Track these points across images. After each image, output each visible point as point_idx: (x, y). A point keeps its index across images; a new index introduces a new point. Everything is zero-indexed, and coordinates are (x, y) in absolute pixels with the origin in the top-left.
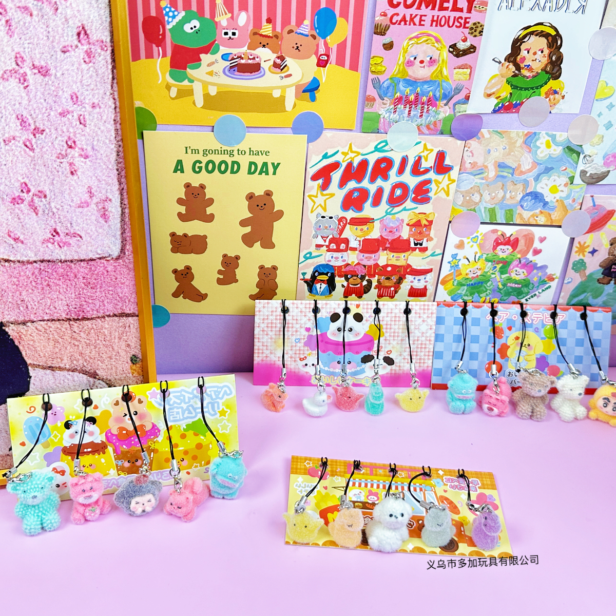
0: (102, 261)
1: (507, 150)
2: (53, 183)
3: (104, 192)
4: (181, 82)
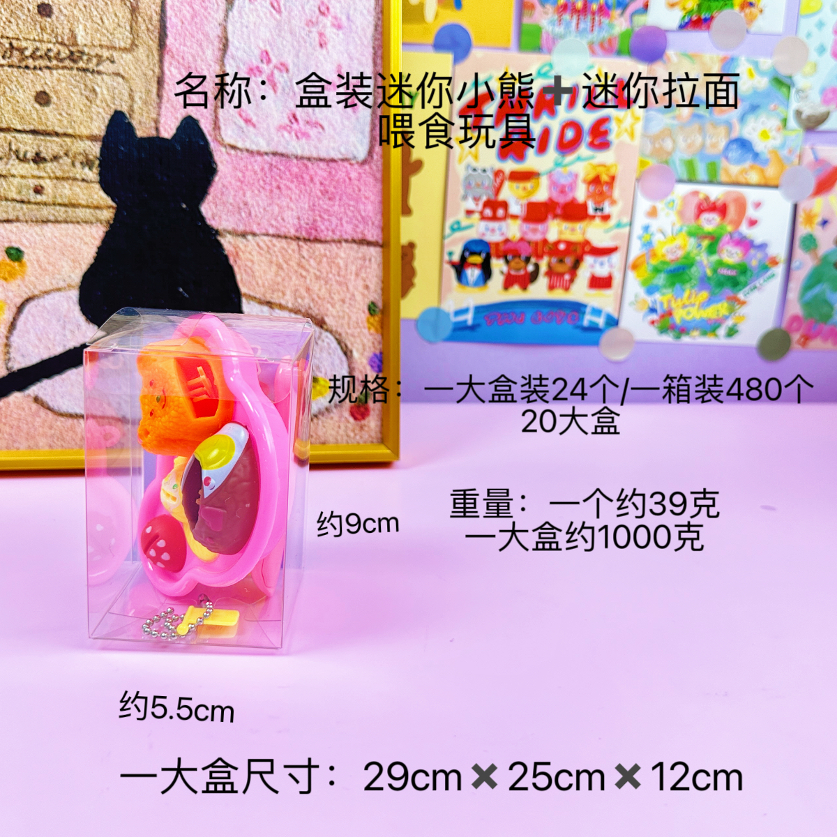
0: (346, 164)
2: (297, 56)
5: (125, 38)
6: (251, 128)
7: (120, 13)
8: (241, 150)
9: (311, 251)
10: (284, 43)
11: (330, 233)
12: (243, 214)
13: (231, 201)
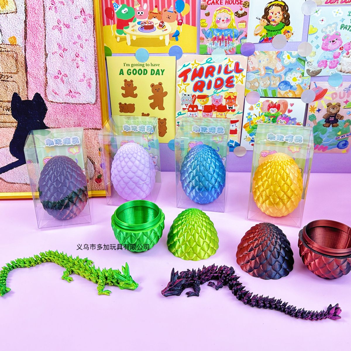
0: (88, 105)
1: (269, 61)
2: (70, 71)
3: (89, 75)
4: (121, 35)
5: (14, 69)
6: (57, 95)
8: (54, 102)
10: (65, 67)
12: (57, 122)
13: (53, 118)
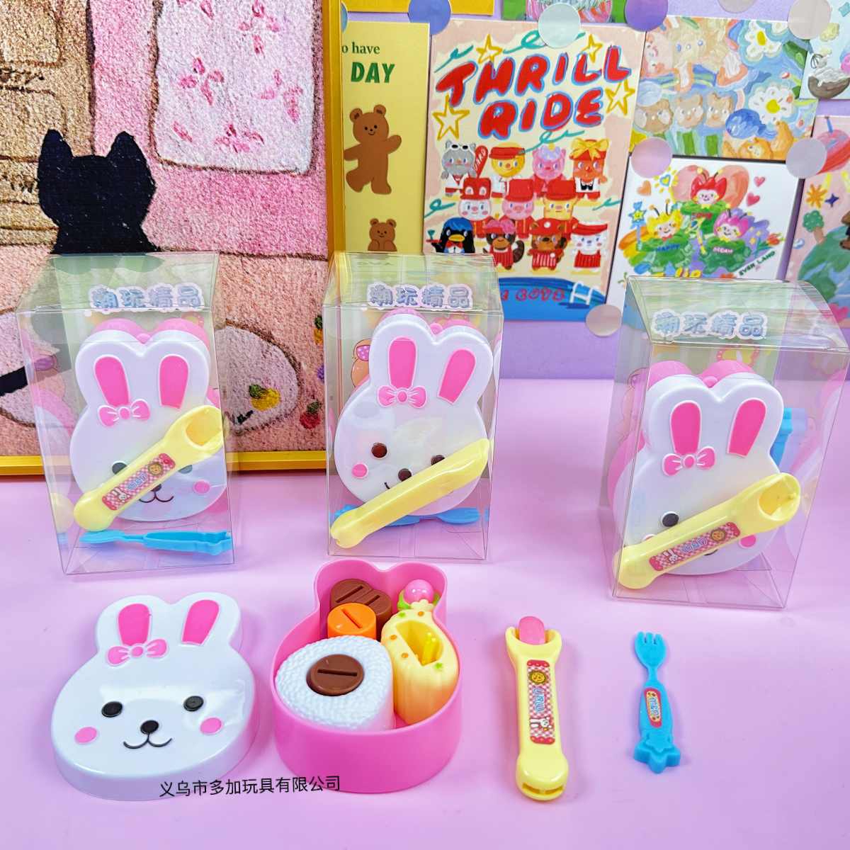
0: (288, 176)
1: (704, 47)
2: (232, 62)
3: (294, 79)
5: (51, 51)
6: (187, 143)
7: (44, 24)
8: (178, 166)
9: (255, 266)
10: (217, 49)
11: (274, 248)
12: (184, 230)
13: (171, 218)
